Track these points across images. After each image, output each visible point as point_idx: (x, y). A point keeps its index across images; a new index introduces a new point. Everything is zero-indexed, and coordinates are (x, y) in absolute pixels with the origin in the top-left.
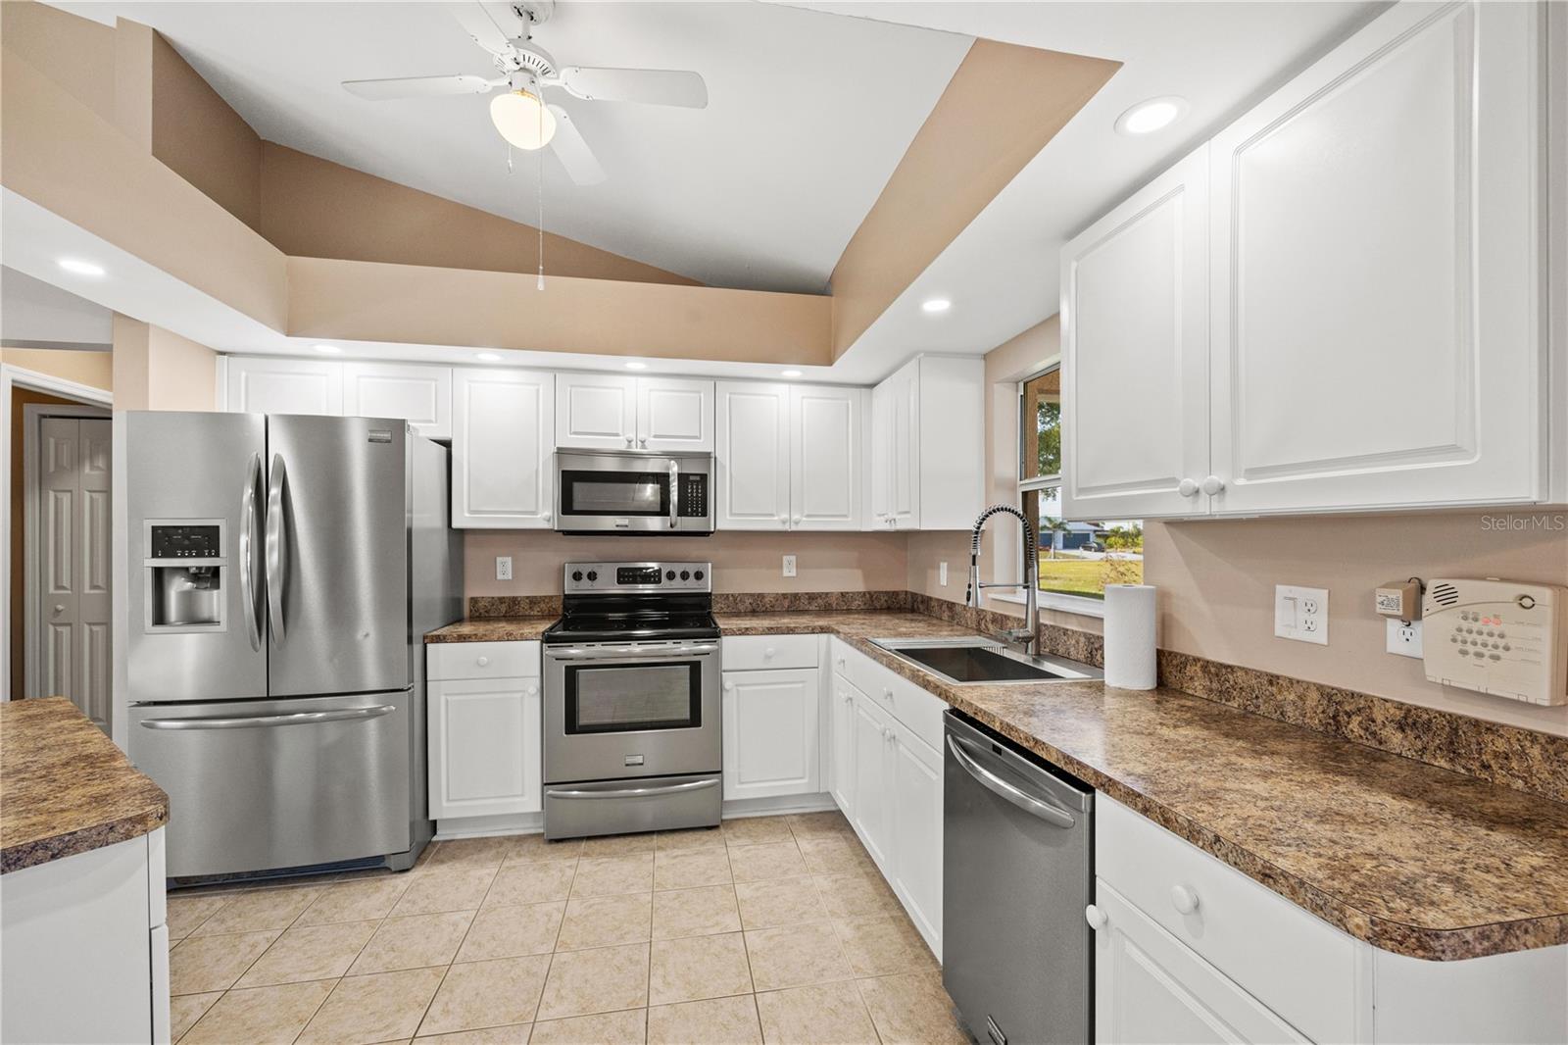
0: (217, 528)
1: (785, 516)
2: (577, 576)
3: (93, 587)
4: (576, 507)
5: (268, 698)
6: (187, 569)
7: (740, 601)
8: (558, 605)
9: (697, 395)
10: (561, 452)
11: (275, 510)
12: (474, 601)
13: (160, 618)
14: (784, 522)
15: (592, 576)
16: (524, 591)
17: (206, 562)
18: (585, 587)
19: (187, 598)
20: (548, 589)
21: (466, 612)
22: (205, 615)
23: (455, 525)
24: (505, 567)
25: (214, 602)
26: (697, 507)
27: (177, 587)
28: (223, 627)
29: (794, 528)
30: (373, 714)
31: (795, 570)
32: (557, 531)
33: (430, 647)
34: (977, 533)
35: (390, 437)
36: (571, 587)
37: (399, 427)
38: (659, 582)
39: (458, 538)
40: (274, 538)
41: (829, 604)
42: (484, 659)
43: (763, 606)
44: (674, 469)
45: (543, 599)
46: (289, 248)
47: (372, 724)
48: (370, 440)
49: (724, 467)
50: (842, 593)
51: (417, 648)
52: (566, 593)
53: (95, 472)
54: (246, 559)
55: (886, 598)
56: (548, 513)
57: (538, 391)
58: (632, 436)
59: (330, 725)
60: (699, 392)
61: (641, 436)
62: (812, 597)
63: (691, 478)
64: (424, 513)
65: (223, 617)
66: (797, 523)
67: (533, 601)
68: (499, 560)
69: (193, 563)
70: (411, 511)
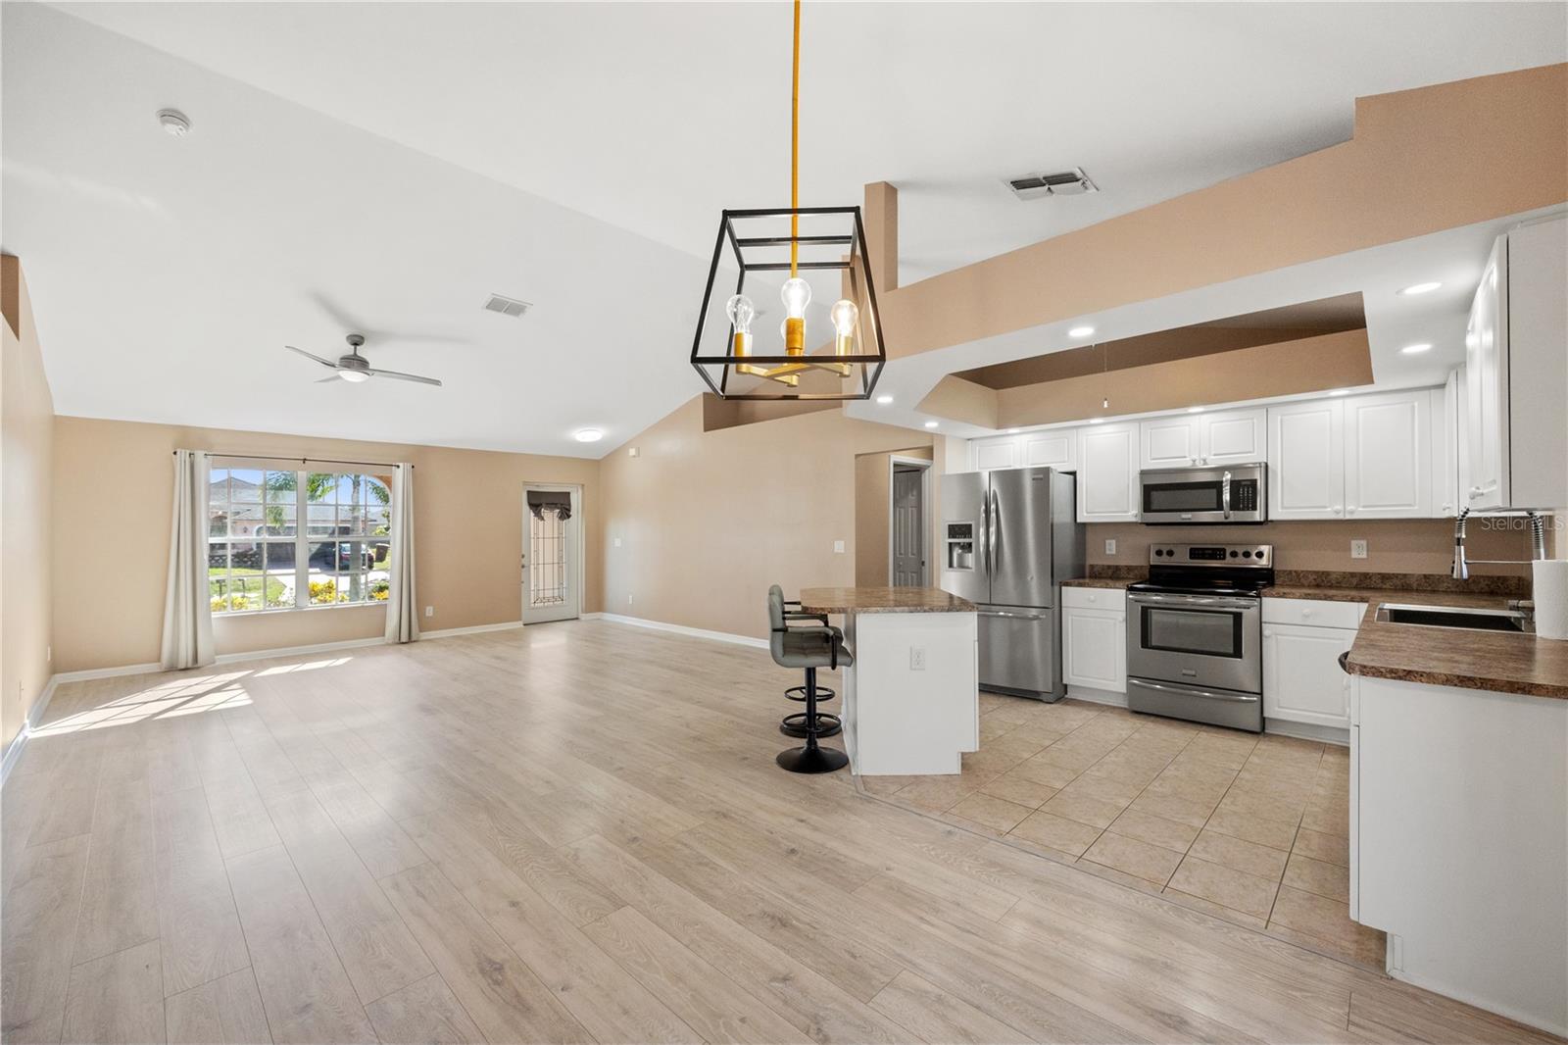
0: (970, 525)
1: (1339, 507)
2: (1159, 553)
3: (913, 554)
4: (1154, 507)
5: (990, 604)
6: (959, 543)
7: (1303, 576)
8: (1146, 572)
9: (1250, 421)
10: (1143, 473)
11: (993, 515)
12: (1092, 566)
13: (951, 565)
14: (1337, 512)
15: (1170, 553)
16: (1123, 562)
17: (967, 540)
18: (1165, 560)
19: (960, 557)
20: (1138, 561)
21: (1087, 574)
22: (966, 565)
23: (1078, 521)
24: (1111, 547)
25: (970, 559)
26: (1248, 504)
27: (957, 551)
28: (973, 570)
29: (1348, 517)
30: (1036, 618)
31: (1365, 553)
32: (1141, 523)
33: (1063, 588)
34: (1461, 520)
35: (1043, 476)
36: (1155, 560)
37: (1046, 471)
38: (1224, 558)
39: (1082, 528)
40: (993, 529)
41: (1408, 585)
42: (1092, 597)
43: (1328, 582)
44: (1228, 477)
45: (1136, 567)
46: (996, 388)
47: (1035, 622)
48: (1034, 479)
49: (1275, 472)
50: (1425, 576)
51: (1056, 588)
52: (1152, 563)
53: (914, 498)
54: (982, 539)
55: (1486, 582)
56: (1135, 512)
57: (1128, 436)
58: (1195, 457)
59: (1014, 620)
60: (1252, 419)
61: (1204, 456)
62: (1385, 577)
63: (1243, 483)
64: (1061, 515)
65: (973, 567)
66: (1352, 512)
67: (1129, 568)
68: (1107, 542)
69: (961, 540)
70: (1053, 514)
